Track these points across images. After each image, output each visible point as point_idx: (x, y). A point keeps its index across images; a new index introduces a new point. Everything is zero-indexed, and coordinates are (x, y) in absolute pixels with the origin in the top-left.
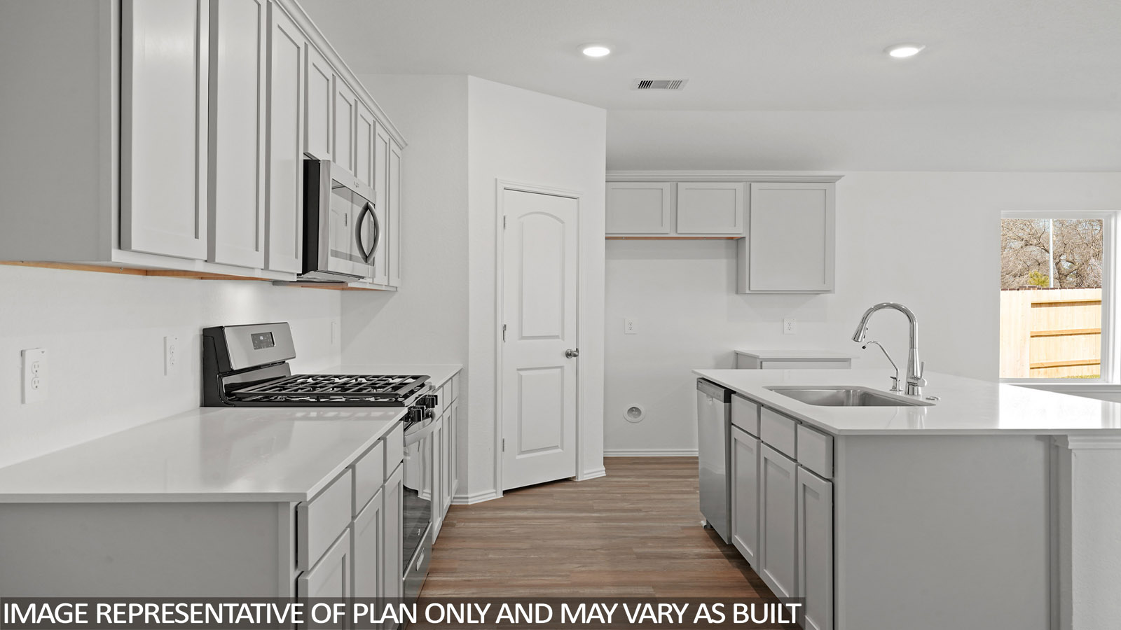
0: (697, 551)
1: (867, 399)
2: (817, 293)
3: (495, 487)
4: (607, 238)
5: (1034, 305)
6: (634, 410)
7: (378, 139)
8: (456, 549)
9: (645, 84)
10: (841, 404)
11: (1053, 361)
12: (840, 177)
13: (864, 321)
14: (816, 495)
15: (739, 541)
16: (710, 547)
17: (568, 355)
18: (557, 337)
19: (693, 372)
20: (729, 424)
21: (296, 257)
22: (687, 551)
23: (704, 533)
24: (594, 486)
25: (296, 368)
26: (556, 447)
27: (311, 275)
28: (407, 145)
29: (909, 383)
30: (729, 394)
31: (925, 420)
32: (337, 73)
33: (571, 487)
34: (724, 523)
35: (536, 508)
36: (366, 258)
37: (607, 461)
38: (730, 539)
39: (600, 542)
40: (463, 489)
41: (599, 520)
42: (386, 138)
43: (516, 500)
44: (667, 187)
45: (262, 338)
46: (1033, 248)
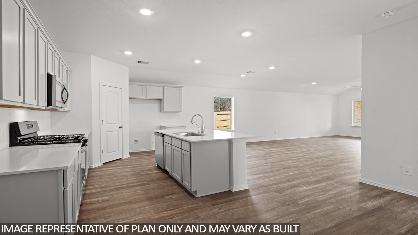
0: (156, 172)
1: (193, 135)
2: (178, 112)
3: (100, 162)
4: (129, 99)
5: (217, 115)
6: (136, 141)
7: (65, 70)
8: (92, 180)
9: (139, 62)
10: (188, 136)
11: (221, 126)
12: (183, 87)
13: (193, 118)
14: (187, 155)
15: (167, 168)
16: (159, 171)
17: (120, 128)
18: (117, 123)
19: (153, 131)
20: (164, 142)
21: (45, 102)
22: (154, 172)
23: (157, 168)
24: (128, 160)
25: (39, 134)
26: (117, 151)
27: (50, 107)
28: (72, 71)
29: (202, 131)
30: (163, 135)
31: (205, 138)
32: (55, 51)
33: (121, 160)
34: (163, 165)
35: (113, 167)
36: (64, 103)
37: (130, 154)
38: (164, 168)
39: (132, 173)
40: (91, 164)
41: (130, 168)
42: (67, 69)
43: (107, 165)
44: (144, 87)
45: (29, 125)
46: (215, 103)
